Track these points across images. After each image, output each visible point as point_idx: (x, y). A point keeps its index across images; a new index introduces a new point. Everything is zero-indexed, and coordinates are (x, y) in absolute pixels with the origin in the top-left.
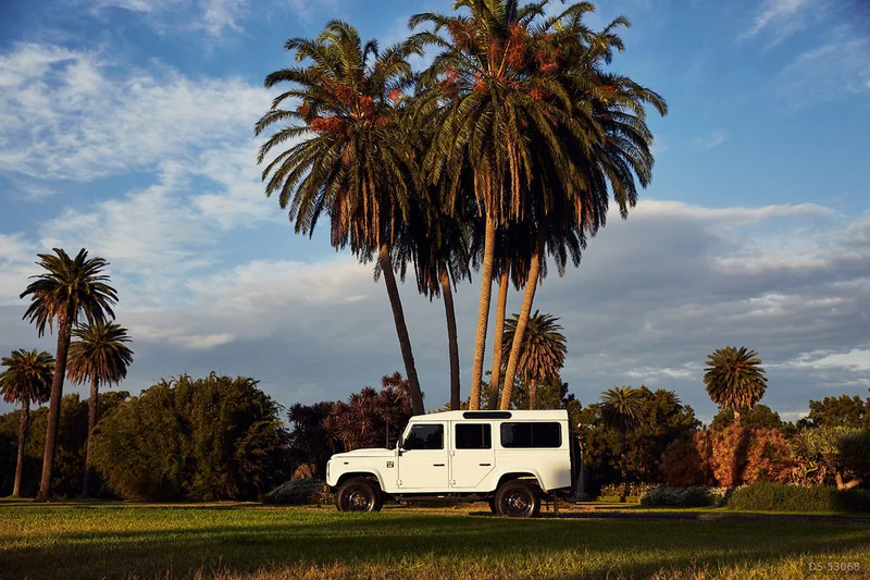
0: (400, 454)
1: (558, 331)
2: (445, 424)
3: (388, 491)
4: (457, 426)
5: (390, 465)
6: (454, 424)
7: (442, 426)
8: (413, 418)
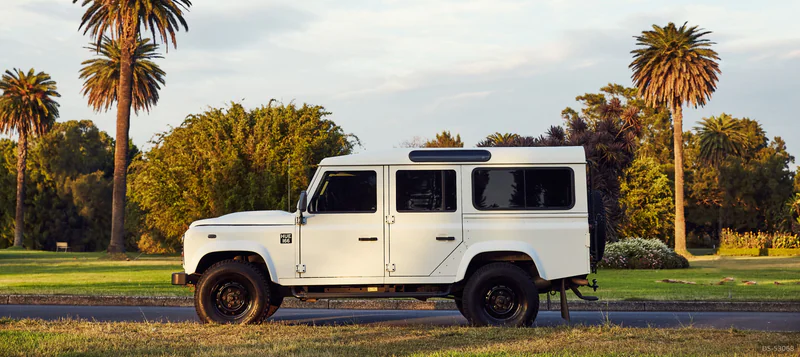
0: (302, 221)
1: (711, 48)
2: (378, 170)
3: (283, 283)
4: (400, 174)
5: (286, 239)
6: (394, 171)
7: (373, 174)
8: (325, 161)
